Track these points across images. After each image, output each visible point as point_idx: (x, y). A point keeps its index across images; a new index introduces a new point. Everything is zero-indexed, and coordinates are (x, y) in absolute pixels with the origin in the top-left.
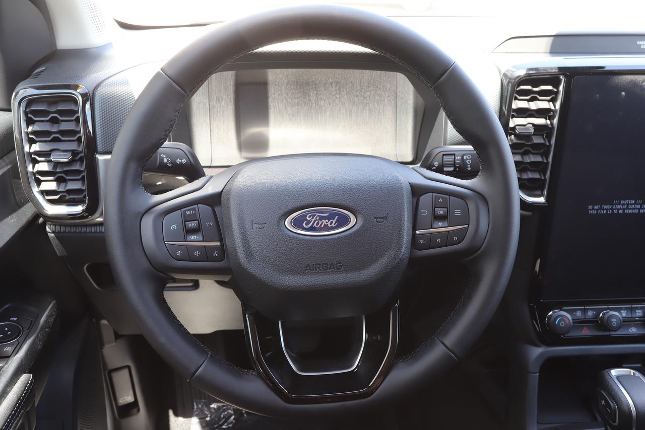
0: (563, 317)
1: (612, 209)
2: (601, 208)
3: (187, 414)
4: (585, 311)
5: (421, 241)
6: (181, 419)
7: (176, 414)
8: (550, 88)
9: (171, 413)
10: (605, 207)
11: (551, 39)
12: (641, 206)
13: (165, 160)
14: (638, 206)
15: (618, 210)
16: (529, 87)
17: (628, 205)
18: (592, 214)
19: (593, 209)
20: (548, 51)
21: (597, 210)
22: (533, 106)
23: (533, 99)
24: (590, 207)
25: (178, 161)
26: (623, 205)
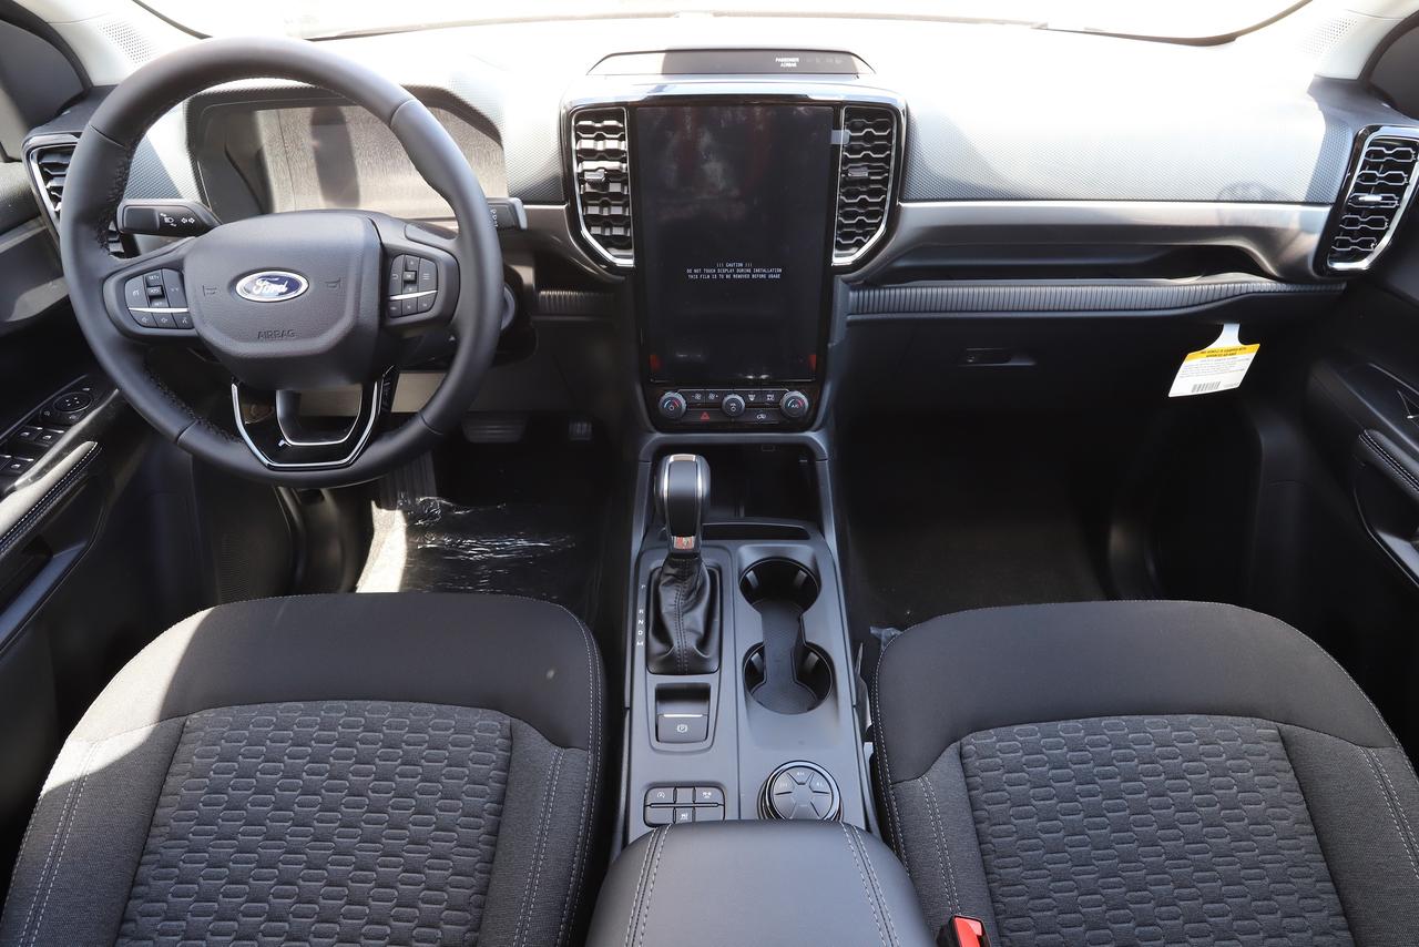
0: (674, 399)
1: (718, 274)
2: (702, 272)
3: (390, 506)
4: (705, 394)
5: (394, 308)
6: (384, 511)
7: (379, 506)
8: (613, 123)
9: (373, 504)
10: (708, 271)
11: (664, 54)
12: (752, 270)
13: (167, 220)
14: (749, 271)
15: (724, 274)
16: (589, 123)
17: (735, 268)
18: (694, 280)
19: (693, 273)
20: (660, 70)
21: (699, 275)
22: (600, 146)
23: (599, 138)
24: (689, 271)
25: (184, 221)
26: (729, 268)
